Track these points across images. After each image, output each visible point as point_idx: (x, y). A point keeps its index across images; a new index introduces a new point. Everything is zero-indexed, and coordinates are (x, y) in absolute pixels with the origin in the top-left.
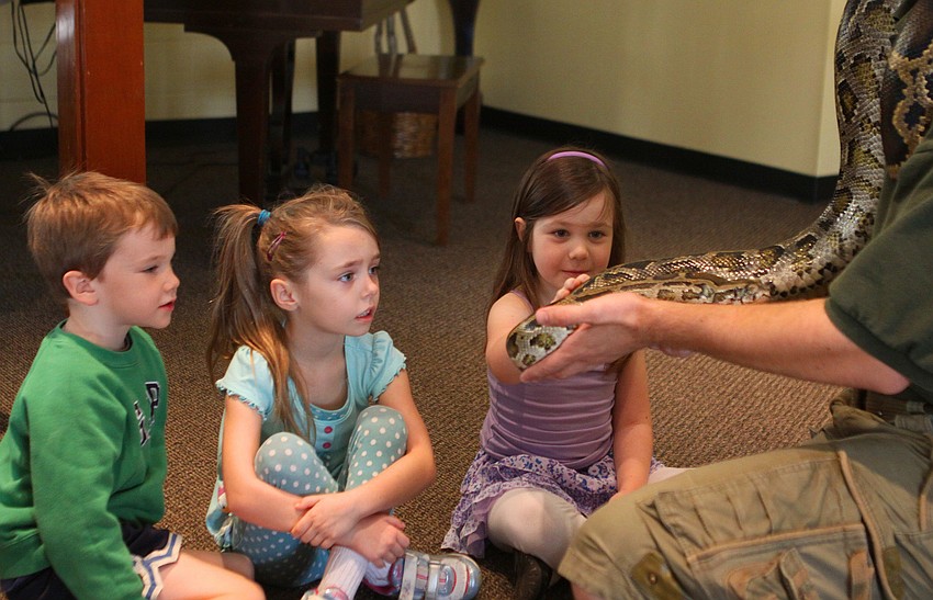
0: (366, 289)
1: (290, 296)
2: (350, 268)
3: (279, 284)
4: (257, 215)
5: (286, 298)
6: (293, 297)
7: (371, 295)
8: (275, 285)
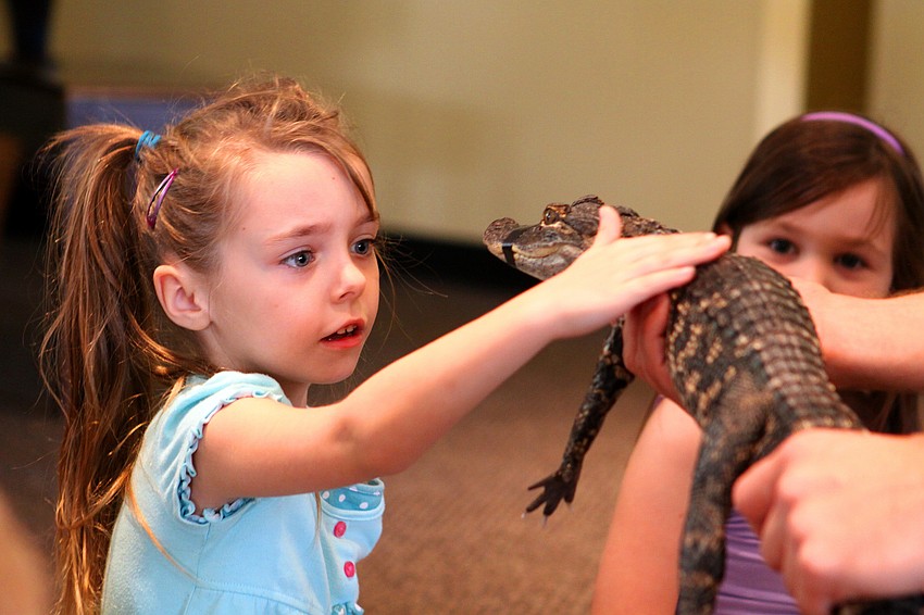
0: (337, 281)
1: (191, 299)
2: (305, 240)
3: (171, 275)
4: (132, 142)
5: (183, 304)
6: (197, 300)
7: (351, 297)
8: (163, 277)
